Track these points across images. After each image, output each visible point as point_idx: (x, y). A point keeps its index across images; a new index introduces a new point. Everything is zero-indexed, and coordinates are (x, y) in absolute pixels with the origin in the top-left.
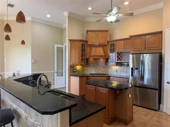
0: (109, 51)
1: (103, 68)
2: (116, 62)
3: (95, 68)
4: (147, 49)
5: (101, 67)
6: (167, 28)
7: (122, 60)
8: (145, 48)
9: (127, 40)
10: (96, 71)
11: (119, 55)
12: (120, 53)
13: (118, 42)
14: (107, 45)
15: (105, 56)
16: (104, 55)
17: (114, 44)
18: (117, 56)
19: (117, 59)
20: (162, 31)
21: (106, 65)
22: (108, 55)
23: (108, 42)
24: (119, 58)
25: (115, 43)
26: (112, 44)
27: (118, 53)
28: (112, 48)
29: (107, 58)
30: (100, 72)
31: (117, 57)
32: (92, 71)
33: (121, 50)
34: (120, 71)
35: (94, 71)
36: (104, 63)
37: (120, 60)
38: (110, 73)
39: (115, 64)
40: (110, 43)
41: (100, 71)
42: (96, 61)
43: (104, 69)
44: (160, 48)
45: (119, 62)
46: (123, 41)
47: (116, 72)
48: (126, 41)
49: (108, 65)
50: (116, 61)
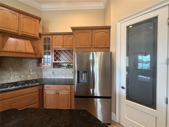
0: (41, 47)
1: (33, 71)
2: (53, 63)
3: (19, 73)
4: (94, 47)
5: (31, 70)
6: (119, 21)
7: (60, 61)
8: (91, 45)
9: (67, 36)
10: (20, 77)
11: (57, 53)
12: (59, 51)
13: (54, 36)
14: (39, 38)
15: (35, 54)
16: (34, 52)
17: (49, 39)
18: (55, 55)
19: (55, 59)
20: (110, 26)
21: (38, 66)
22: (40, 53)
23: (40, 35)
24: (57, 58)
25: (50, 37)
26: (46, 38)
27: (55, 51)
28: (47, 44)
29: (39, 57)
30: (29, 78)
31: (55, 57)
32: (11, 78)
33: (60, 48)
34: (57, 73)
35: (16, 77)
36: (36, 64)
37: (58, 61)
38: (44, 76)
39: (51, 65)
40: (43, 37)
41: (29, 76)
42: (20, 62)
43: (35, 73)
44: (108, 46)
45: (56, 63)
46: (61, 36)
47: (52, 75)
48: (65, 36)
49: (41, 68)
50: (53, 61)
